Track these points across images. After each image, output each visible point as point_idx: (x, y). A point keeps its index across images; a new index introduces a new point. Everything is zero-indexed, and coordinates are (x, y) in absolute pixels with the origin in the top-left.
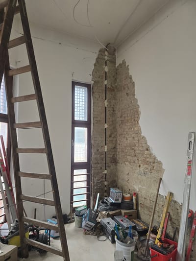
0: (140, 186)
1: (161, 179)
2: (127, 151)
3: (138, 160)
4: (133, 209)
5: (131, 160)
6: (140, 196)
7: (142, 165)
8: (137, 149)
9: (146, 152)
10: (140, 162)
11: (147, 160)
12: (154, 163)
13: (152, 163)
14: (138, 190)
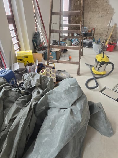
0: (97, 24)
1: (112, 18)
2: (91, 4)
3: (99, 9)
4: (91, 36)
5: (93, 10)
6: (96, 29)
7: (101, 12)
8: (99, 2)
9: (105, 4)
10: (100, 10)
11: (105, 8)
12: (109, 10)
13: (108, 10)
14: (95, 26)
